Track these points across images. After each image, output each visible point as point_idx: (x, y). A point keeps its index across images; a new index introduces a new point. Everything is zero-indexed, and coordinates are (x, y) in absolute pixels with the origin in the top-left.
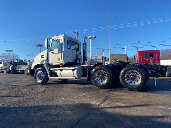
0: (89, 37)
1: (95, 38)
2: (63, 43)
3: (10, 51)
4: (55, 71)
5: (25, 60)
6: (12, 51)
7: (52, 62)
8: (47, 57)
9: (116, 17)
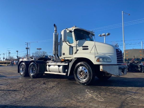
0: (103, 34)
1: (109, 34)
3: (39, 49)
5: (49, 56)
6: (41, 49)
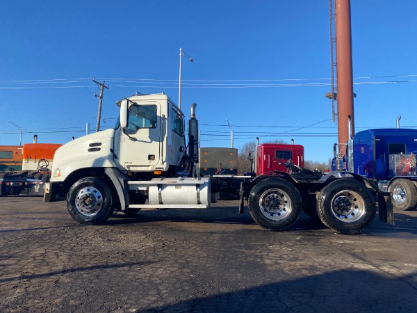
2: (166, 117)
4: (140, 188)
7: (129, 164)
8: (111, 150)
9: (192, 61)
